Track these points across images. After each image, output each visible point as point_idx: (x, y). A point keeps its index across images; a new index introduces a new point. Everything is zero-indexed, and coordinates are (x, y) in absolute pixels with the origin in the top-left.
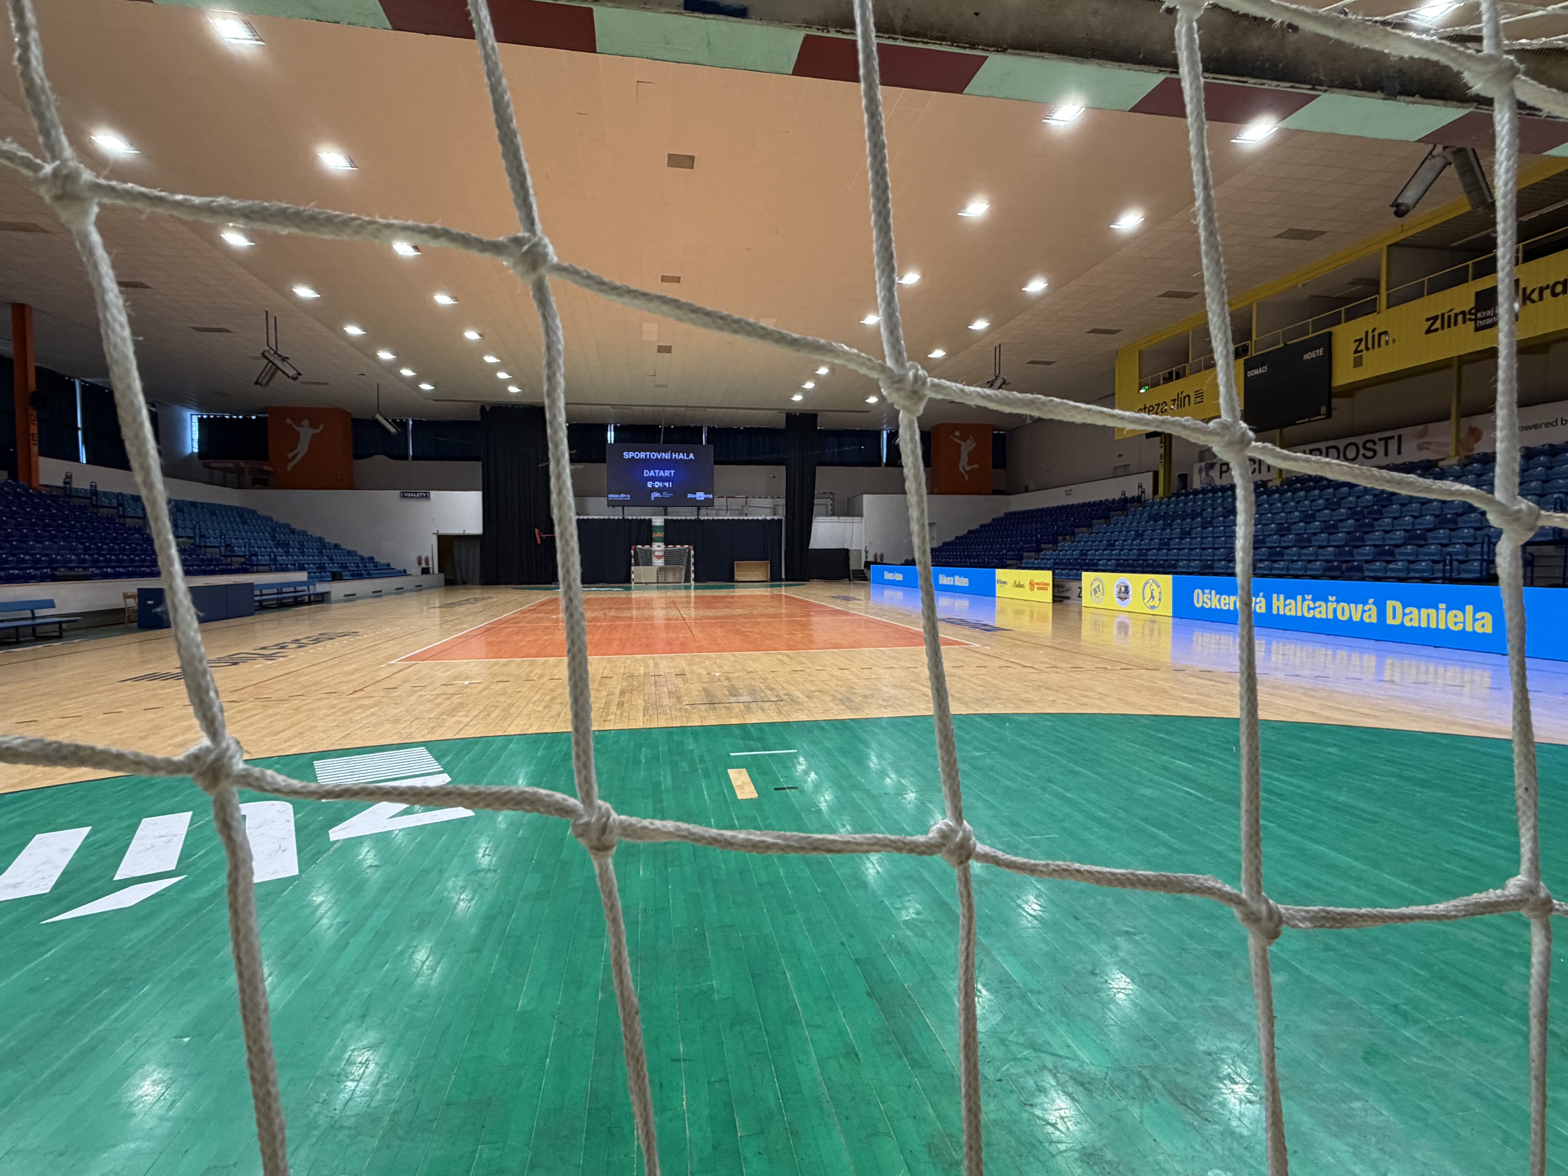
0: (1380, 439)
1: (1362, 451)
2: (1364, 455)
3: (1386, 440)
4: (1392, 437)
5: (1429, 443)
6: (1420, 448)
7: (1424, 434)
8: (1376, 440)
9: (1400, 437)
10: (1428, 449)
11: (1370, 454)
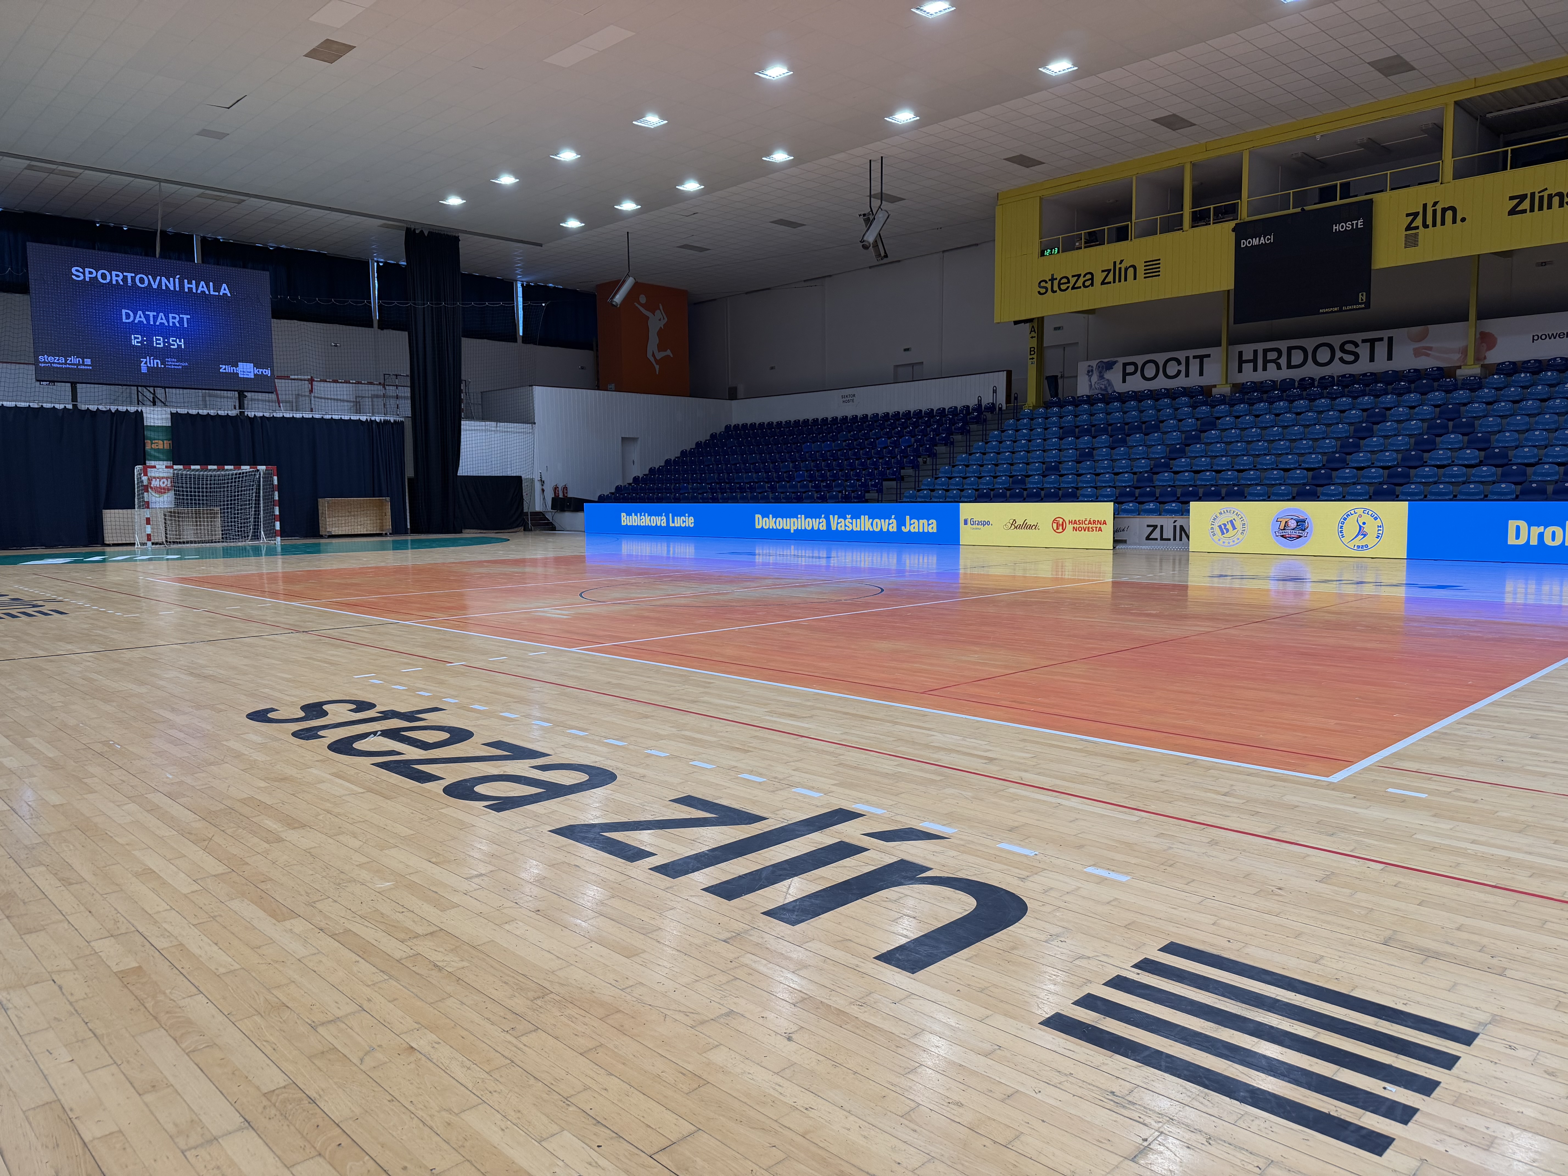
0: (1364, 341)
1: (1339, 354)
2: (1342, 360)
3: (1372, 342)
4: (1381, 339)
5: (1430, 349)
6: (1417, 353)
7: (1423, 337)
8: (1359, 342)
9: (1390, 340)
10: (1428, 355)
11: (1351, 358)
